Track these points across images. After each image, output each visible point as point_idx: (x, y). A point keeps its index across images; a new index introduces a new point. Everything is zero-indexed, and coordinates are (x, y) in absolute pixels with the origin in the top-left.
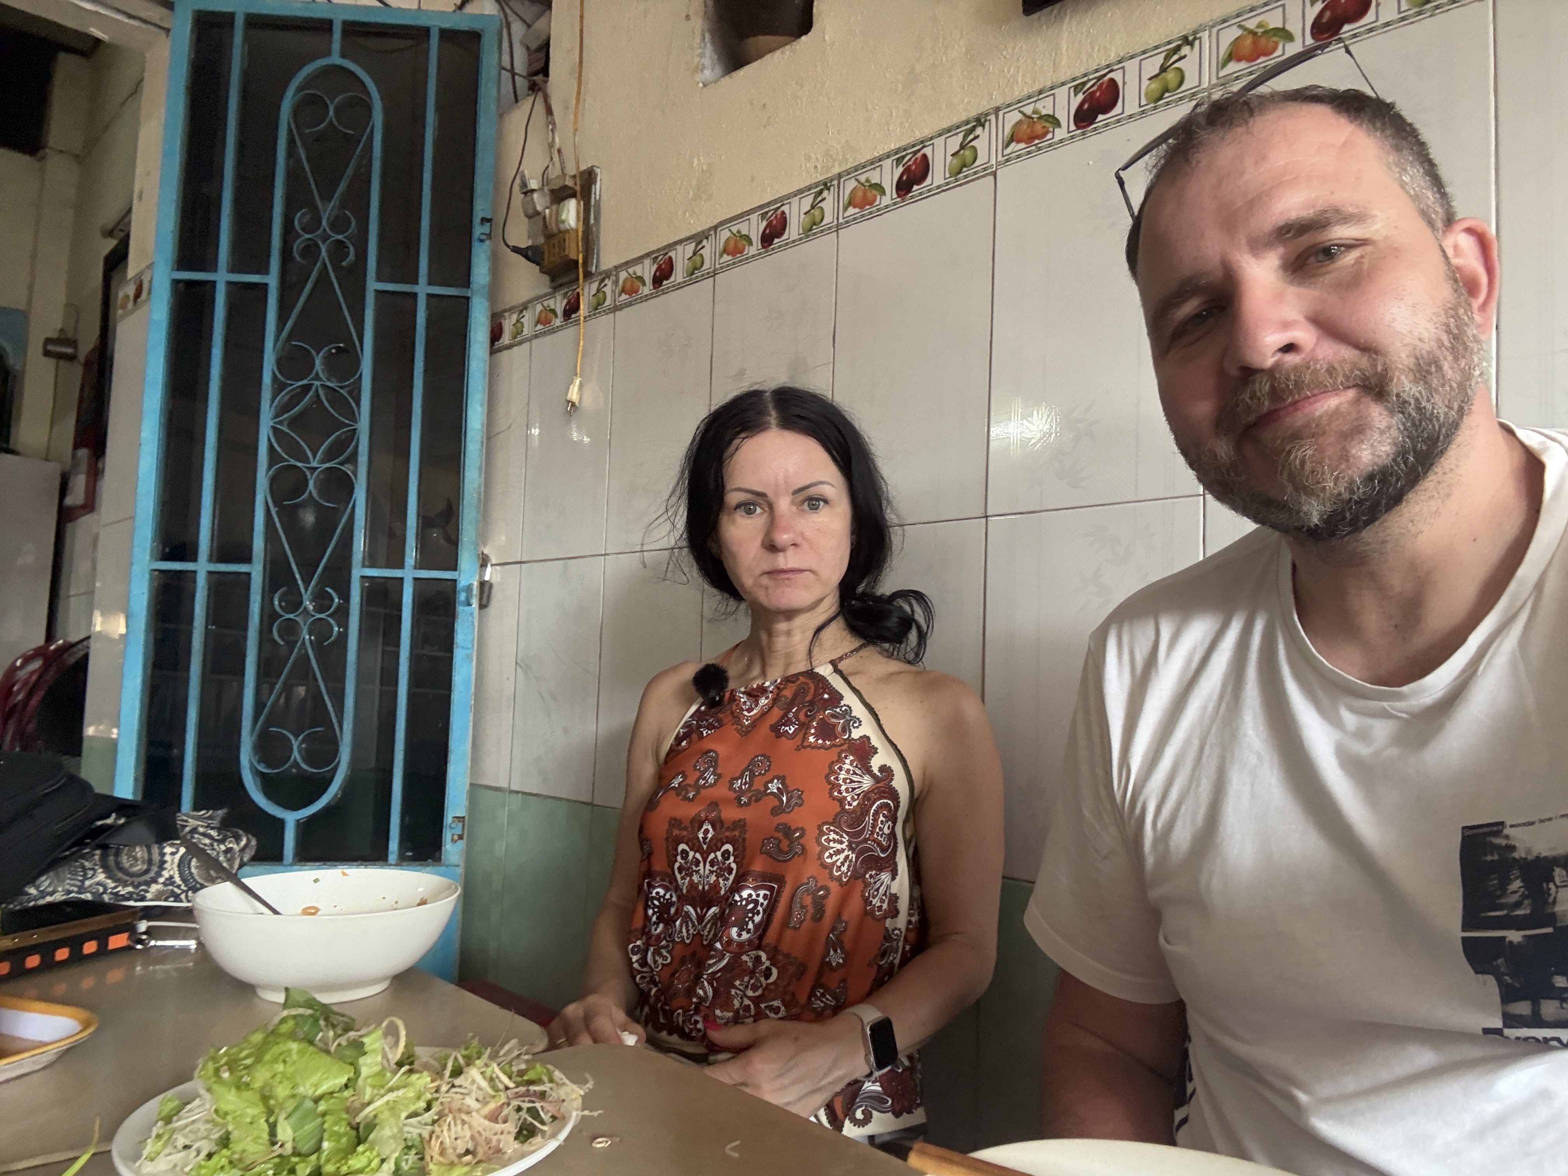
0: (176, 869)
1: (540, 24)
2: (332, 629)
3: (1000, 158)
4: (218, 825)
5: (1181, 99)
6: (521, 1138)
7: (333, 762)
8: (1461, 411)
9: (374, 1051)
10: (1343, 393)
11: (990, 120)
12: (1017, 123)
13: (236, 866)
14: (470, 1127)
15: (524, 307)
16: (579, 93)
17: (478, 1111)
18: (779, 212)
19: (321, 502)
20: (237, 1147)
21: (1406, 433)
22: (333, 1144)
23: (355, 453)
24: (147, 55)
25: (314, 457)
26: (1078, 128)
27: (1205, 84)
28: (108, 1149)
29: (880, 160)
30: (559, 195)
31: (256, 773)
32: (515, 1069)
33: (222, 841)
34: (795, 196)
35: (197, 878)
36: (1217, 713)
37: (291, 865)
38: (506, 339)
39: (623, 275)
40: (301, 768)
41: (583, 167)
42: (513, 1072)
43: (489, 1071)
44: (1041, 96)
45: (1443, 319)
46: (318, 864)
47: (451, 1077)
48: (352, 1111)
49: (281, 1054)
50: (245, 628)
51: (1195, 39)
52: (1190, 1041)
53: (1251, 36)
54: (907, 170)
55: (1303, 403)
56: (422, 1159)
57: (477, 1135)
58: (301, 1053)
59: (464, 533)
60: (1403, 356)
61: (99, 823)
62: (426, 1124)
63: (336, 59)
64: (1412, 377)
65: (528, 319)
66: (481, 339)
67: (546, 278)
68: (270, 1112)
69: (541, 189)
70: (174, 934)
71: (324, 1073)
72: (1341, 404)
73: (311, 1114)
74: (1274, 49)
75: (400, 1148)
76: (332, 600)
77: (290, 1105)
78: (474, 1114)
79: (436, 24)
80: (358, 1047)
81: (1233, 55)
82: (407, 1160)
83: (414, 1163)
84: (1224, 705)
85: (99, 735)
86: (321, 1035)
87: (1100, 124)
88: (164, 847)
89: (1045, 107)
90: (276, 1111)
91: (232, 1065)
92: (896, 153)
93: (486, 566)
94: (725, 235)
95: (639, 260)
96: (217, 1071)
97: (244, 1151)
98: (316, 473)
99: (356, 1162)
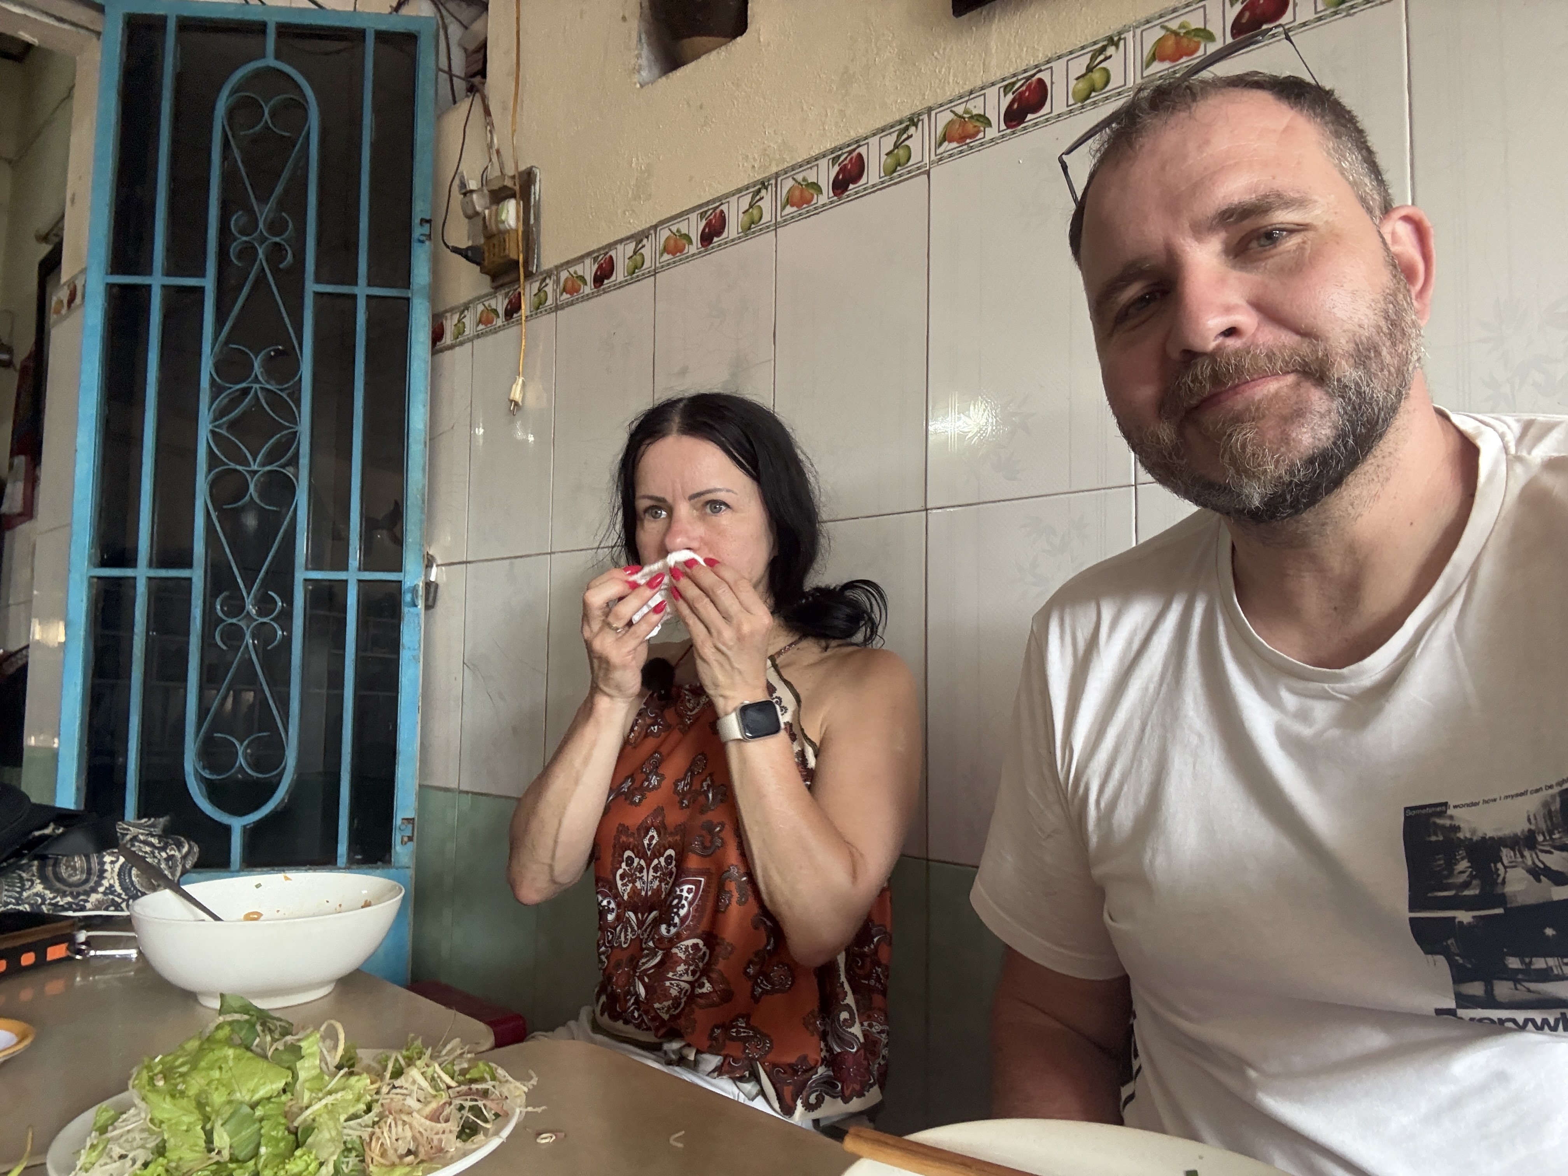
0: (116, 878)
1: (477, 26)
2: (276, 632)
3: (933, 157)
4: (160, 833)
5: (1107, 98)
6: (464, 1137)
7: (278, 767)
8: (1399, 395)
9: (312, 1055)
10: (1282, 377)
11: (923, 120)
12: (950, 122)
13: (178, 874)
14: (411, 1127)
15: (466, 307)
16: (516, 94)
17: (418, 1111)
18: (718, 211)
19: (263, 505)
20: (173, 1155)
21: (1346, 417)
22: (270, 1149)
23: (296, 455)
24: (77, 58)
25: (255, 460)
26: (1008, 127)
27: (1130, 84)
28: (43, 1161)
29: (816, 160)
30: (499, 196)
31: (202, 779)
32: (457, 1068)
33: (164, 849)
34: (734, 195)
35: (138, 886)
36: (1158, 694)
37: (238, 871)
38: (448, 339)
39: (564, 275)
40: (247, 773)
41: (522, 168)
42: (454, 1071)
43: (430, 1071)
44: (972, 96)
45: (1382, 305)
46: (265, 869)
47: (391, 1078)
48: (289, 1115)
49: (217, 1060)
50: (187, 634)
51: (1120, 39)
52: (1135, 1017)
53: (1173, 37)
54: (842, 170)
55: (1243, 387)
56: (363, 1161)
57: (418, 1135)
58: (238, 1059)
59: (409, 534)
60: (1343, 341)
61: (37, 833)
62: (367, 1126)
63: (270, 61)
64: (1352, 361)
65: (469, 320)
66: (421, 340)
67: (488, 278)
68: (207, 1119)
69: (480, 190)
70: (116, 943)
71: (261, 1078)
72: (1280, 388)
73: (250, 1119)
74: (1196, 50)
75: (339, 1151)
76: (276, 603)
77: (227, 1111)
78: (415, 1114)
79: (371, 26)
80: (296, 1051)
81: (1155, 56)
82: (348, 1163)
83: (354, 1165)
84: (1165, 686)
85: (40, 745)
86: (258, 1040)
87: (1030, 123)
88: (104, 856)
89: (976, 107)
90: (213, 1118)
91: (167, 1074)
92: (832, 153)
93: (432, 566)
94: (664, 234)
95: (581, 259)
96: (151, 1079)
97: (180, 1159)
98: (257, 476)
99: (293, 1167)
